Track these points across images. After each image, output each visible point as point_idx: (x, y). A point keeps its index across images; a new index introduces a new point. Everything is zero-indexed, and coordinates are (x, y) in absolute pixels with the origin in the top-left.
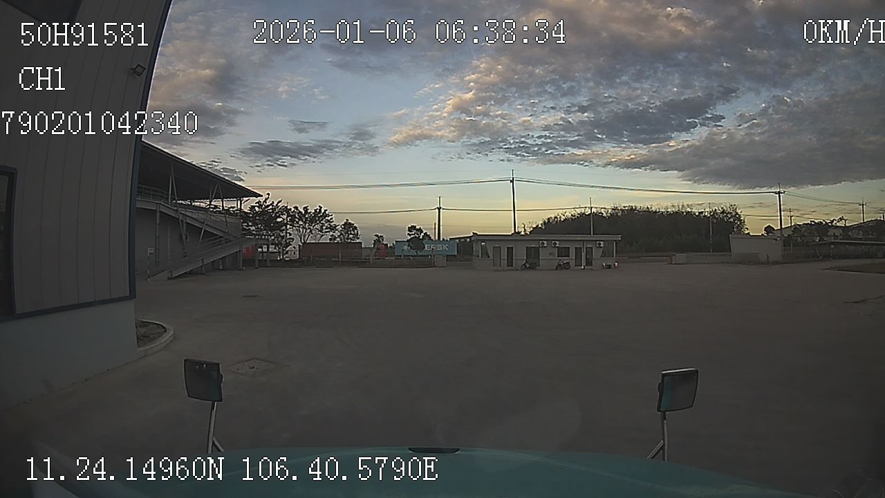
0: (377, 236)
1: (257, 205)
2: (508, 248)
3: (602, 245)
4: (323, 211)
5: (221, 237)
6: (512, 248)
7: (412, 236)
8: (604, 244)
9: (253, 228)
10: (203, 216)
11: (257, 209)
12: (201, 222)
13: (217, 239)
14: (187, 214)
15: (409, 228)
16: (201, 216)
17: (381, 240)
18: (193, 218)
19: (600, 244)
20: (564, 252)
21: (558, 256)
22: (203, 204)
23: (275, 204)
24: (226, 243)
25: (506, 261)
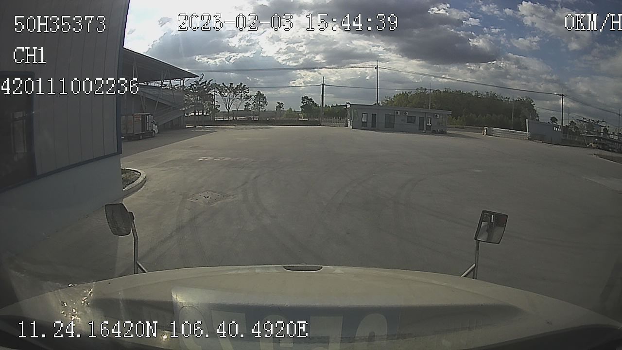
0: (278, 103)
1: (195, 83)
2: (372, 114)
3: (438, 117)
4: (243, 86)
5: (170, 106)
6: (376, 114)
7: (305, 104)
8: (440, 116)
9: (192, 99)
10: (157, 92)
11: (195, 86)
12: (155, 96)
13: (167, 108)
14: (146, 91)
15: (302, 97)
16: (156, 92)
17: (281, 106)
18: (151, 95)
19: (437, 116)
20: (411, 120)
21: (408, 122)
22: (157, 84)
23: (207, 83)
24: (174, 110)
25: (371, 124)
